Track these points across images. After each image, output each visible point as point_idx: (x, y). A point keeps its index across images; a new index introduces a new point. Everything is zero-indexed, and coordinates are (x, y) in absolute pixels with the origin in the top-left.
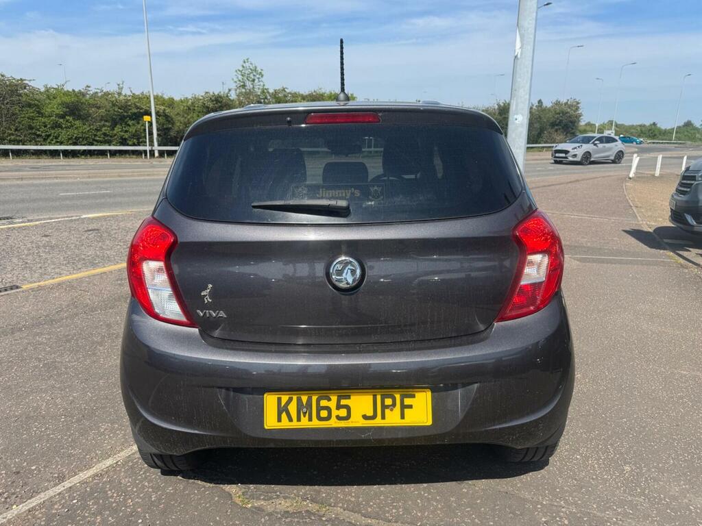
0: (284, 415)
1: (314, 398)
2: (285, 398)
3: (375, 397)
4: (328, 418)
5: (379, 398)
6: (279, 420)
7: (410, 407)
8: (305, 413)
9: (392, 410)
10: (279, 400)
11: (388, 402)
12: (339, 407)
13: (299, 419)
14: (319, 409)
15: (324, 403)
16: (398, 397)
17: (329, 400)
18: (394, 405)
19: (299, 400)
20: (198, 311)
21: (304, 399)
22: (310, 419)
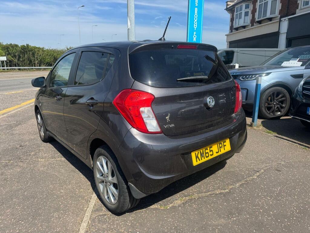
0: (198, 159)
1: (204, 150)
2: (197, 153)
3: (217, 144)
4: (208, 156)
5: (218, 145)
6: (197, 161)
7: (225, 145)
8: (202, 156)
9: (222, 148)
10: (195, 153)
11: (221, 145)
12: (210, 151)
13: (202, 160)
14: (206, 153)
15: (207, 151)
16: (222, 143)
17: (208, 149)
18: (222, 146)
19: (200, 152)
20: (164, 126)
21: (202, 151)
22: (204, 158)
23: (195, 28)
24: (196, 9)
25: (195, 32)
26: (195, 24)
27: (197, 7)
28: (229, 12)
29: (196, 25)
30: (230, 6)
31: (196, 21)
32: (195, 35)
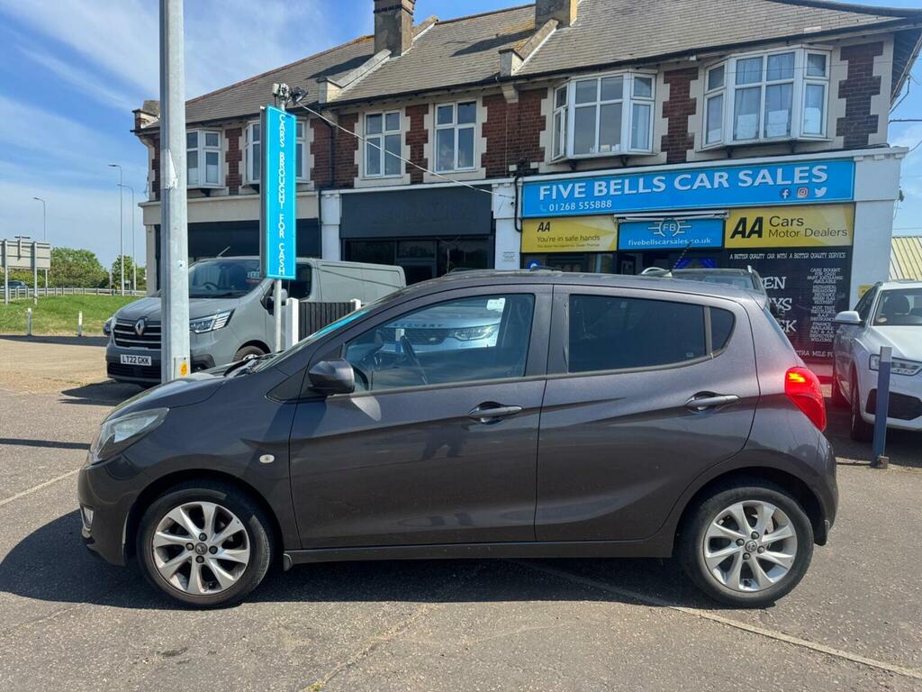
23: (282, 202)
24: (282, 155)
25: (281, 215)
26: (282, 194)
27: (282, 149)
28: (145, 140)
29: (283, 197)
30: (148, 124)
31: (282, 185)
32: (281, 223)
